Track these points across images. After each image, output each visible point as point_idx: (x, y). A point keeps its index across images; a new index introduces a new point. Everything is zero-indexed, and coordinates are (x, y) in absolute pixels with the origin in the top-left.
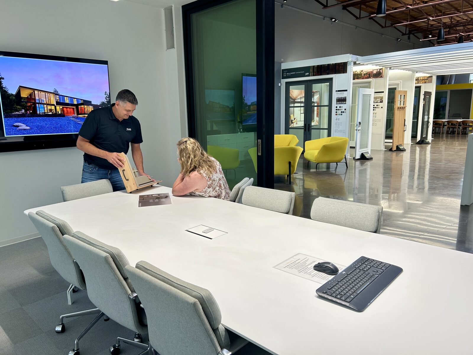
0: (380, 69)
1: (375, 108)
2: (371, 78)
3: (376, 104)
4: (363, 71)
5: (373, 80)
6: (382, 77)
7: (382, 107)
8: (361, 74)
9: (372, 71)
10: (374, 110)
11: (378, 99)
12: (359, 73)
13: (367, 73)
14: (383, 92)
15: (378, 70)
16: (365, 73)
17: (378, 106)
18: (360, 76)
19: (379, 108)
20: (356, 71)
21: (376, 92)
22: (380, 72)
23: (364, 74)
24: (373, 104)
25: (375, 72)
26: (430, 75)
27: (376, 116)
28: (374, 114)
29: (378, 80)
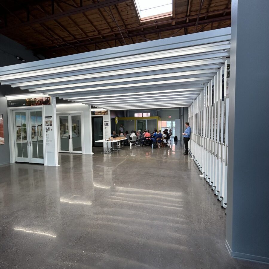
0: (48, 98)
1: (47, 130)
2: (42, 105)
3: (47, 127)
4: (36, 99)
5: (43, 106)
6: (49, 104)
7: (52, 130)
8: (35, 101)
9: (42, 99)
10: (46, 132)
11: (48, 123)
12: (33, 100)
13: (39, 101)
14: (51, 117)
15: (47, 98)
17: (49, 129)
18: (34, 103)
19: (50, 130)
20: (31, 99)
21: (47, 117)
22: (48, 99)
23: (37, 101)
24: (45, 127)
25: (44, 100)
26: (106, 110)
27: (48, 137)
28: (46, 135)
29: (47, 106)
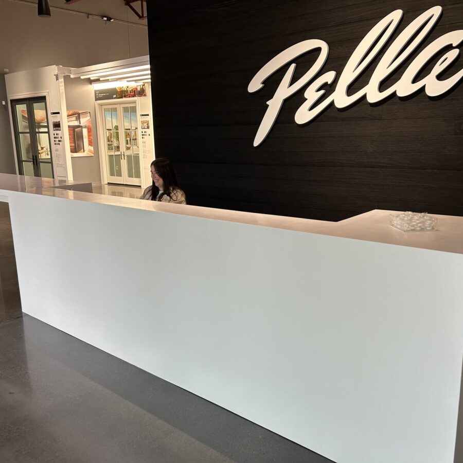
1: (144, 135)
2: (136, 96)
3: (144, 130)
4: (129, 87)
5: (138, 99)
8: (127, 91)
9: (136, 87)
10: (142, 138)
11: (145, 124)
12: (125, 89)
14: (148, 115)
15: (141, 86)
16: (130, 89)
18: (126, 94)
19: (147, 135)
20: (123, 87)
21: (143, 115)
22: (143, 89)
23: (130, 91)
24: (141, 131)
25: (139, 89)
28: (143, 142)
29: (143, 98)
